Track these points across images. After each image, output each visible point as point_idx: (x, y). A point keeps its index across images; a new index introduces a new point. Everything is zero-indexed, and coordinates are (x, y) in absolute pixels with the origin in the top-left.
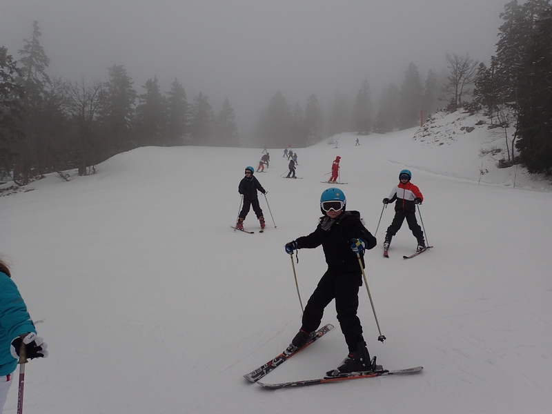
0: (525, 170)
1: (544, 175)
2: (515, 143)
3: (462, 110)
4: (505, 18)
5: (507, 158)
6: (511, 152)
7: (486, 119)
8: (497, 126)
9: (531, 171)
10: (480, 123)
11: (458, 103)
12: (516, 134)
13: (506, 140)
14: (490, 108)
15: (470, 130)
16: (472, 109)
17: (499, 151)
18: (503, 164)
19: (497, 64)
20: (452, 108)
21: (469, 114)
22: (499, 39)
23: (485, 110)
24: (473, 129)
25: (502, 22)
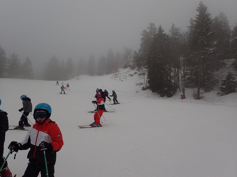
0: (151, 91)
1: (157, 93)
2: (147, 81)
3: (129, 68)
4: (143, 36)
5: (145, 87)
6: (146, 84)
7: (137, 72)
8: (141, 74)
9: (153, 92)
10: (135, 73)
11: (128, 65)
12: (148, 78)
13: (144, 80)
14: (139, 68)
15: (132, 75)
16: (132, 68)
17: (142, 84)
18: (144, 89)
19: (141, 52)
20: (125, 67)
21: (131, 69)
22: (141, 43)
23: (137, 68)
24: (133, 75)
25: (142, 37)
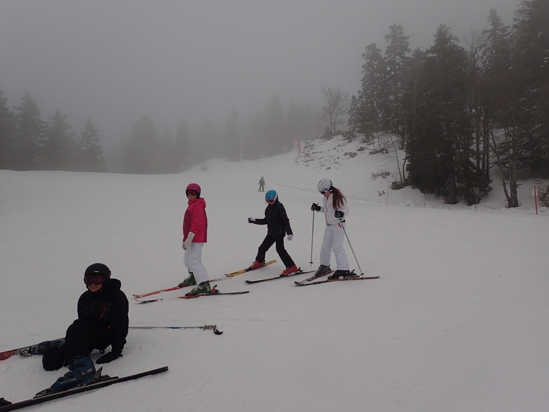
0: (417, 191)
1: (435, 195)
2: (405, 166)
3: (340, 137)
4: (367, 58)
5: (398, 181)
6: (402, 175)
7: (364, 145)
8: (377, 152)
10: (362, 149)
11: (333, 131)
12: (406, 158)
14: (367, 136)
15: (353, 155)
16: (350, 137)
17: (388, 174)
18: (396, 186)
20: (328, 135)
21: (347, 141)
22: (363, 76)
23: (362, 136)
24: (356, 154)
25: (365, 62)
